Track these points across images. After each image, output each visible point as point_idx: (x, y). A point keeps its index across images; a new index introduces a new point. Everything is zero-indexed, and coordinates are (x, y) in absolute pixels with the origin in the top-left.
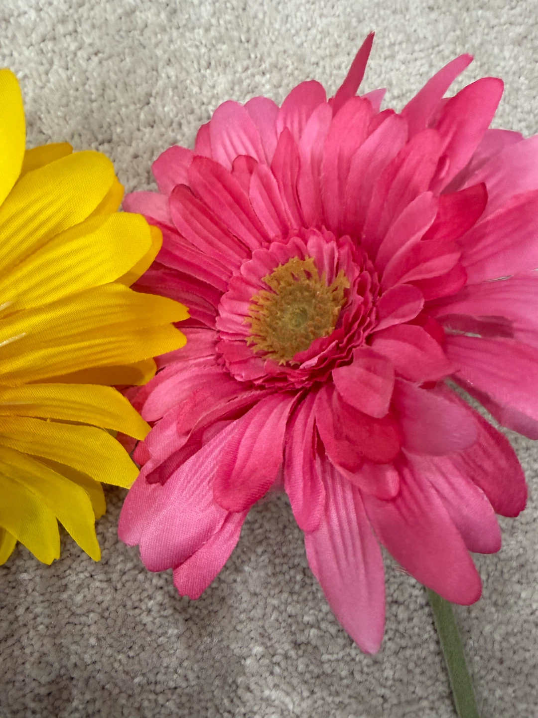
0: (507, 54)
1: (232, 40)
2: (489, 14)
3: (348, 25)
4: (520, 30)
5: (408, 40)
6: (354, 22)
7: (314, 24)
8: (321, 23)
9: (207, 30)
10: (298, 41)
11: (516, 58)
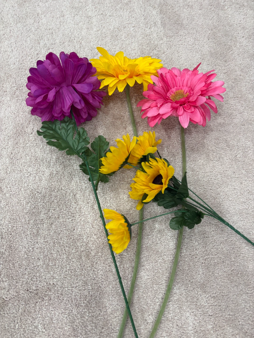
0: (222, 75)
1: (168, 64)
2: (220, 67)
3: (191, 65)
4: (226, 71)
5: (202, 69)
6: (192, 64)
7: (184, 64)
8: (185, 64)
9: (164, 62)
10: (180, 66)
11: (223, 76)
